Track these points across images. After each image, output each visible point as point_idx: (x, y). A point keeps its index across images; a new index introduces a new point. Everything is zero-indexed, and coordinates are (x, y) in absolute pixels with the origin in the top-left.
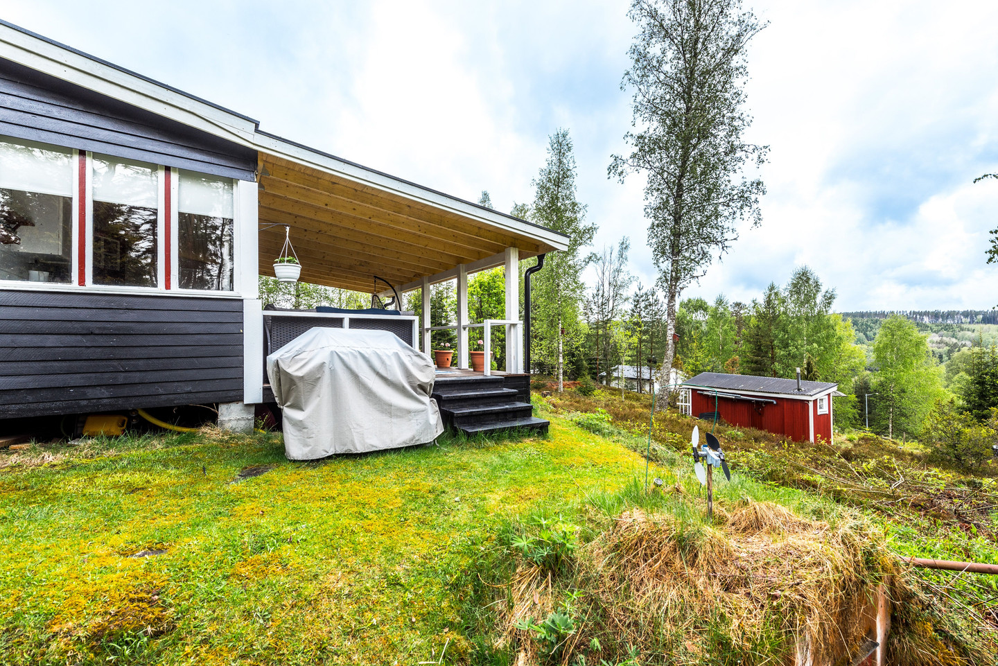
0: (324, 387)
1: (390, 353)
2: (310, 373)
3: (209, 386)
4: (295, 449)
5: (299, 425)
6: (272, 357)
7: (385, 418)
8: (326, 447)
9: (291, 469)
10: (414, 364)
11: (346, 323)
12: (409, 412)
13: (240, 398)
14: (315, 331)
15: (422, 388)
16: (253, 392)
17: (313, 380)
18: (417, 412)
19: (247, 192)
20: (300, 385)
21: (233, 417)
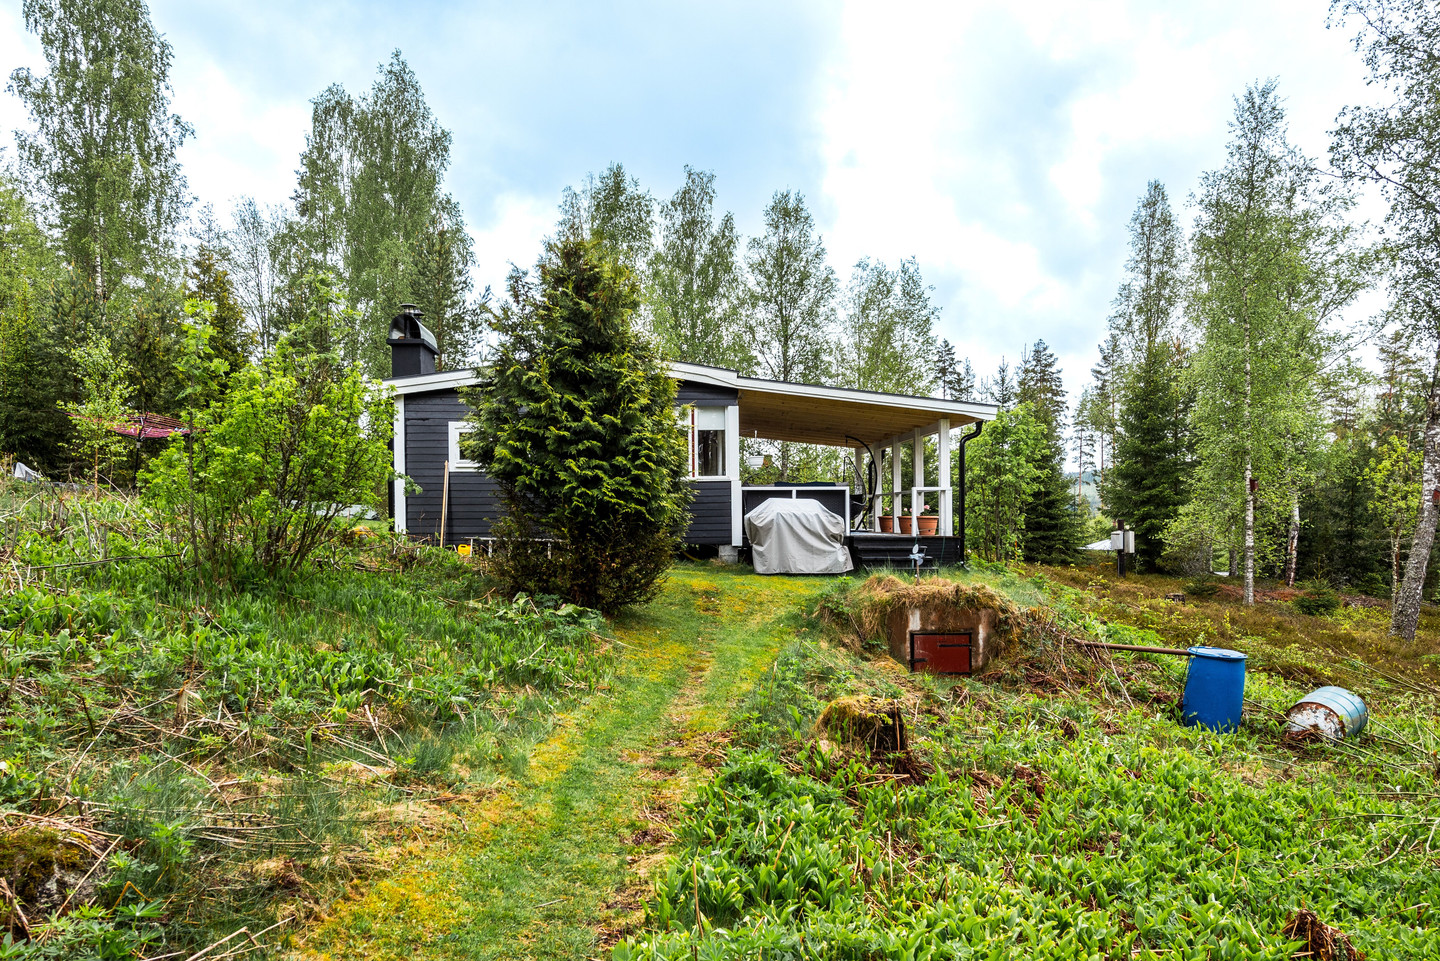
0: (774, 533)
1: (813, 514)
2: (766, 525)
3: (714, 534)
4: (759, 568)
5: (761, 554)
6: (747, 516)
7: (809, 554)
8: (775, 568)
9: (757, 577)
10: (830, 522)
11: (794, 494)
12: (824, 552)
13: (729, 542)
14: (771, 501)
15: (834, 537)
16: (737, 539)
17: (768, 528)
18: (830, 552)
19: (733, 413)
20: (761, 531)
21: (725, 553)
